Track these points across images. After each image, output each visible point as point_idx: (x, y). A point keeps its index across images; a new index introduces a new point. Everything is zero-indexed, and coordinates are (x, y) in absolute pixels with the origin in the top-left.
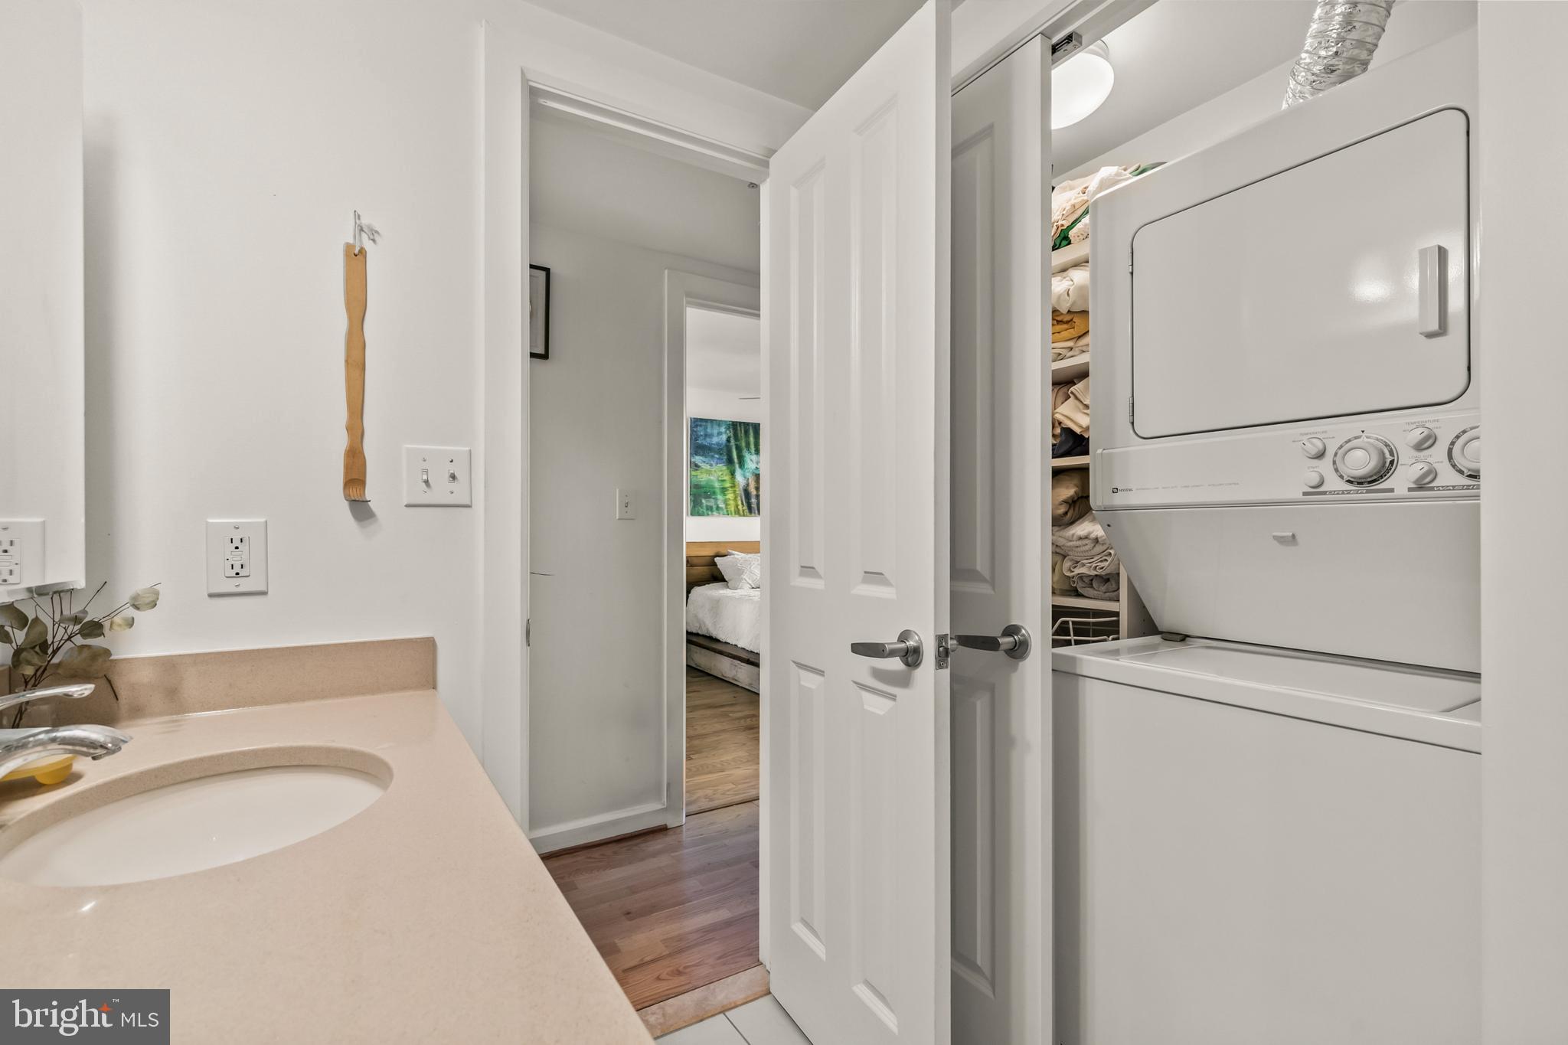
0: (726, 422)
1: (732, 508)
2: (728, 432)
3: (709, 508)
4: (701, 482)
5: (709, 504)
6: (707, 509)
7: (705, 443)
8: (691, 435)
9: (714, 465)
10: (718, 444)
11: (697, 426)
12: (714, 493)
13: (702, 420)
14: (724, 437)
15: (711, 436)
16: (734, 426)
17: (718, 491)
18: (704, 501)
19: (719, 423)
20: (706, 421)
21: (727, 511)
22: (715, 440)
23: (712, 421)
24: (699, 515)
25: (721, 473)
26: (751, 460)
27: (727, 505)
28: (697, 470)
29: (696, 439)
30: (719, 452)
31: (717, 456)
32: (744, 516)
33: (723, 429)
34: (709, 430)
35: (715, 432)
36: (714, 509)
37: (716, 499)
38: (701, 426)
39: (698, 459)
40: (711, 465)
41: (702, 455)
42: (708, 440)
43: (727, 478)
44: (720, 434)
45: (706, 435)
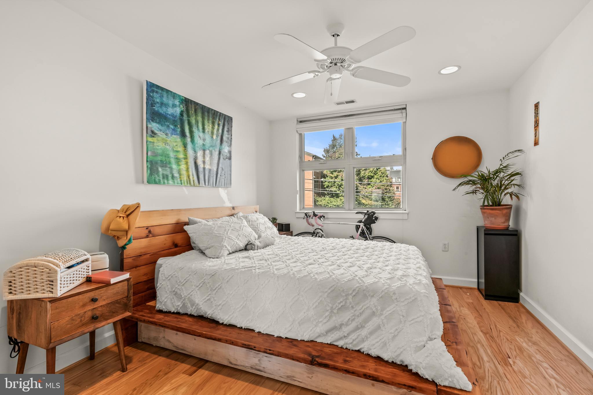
0: (179, 96)
1: (185, 178)
2: (181, 106)
3: (165, 177)
4: (157, 149)
5: (165, 173)
6: (163, 178)
7: (161, 111)
8: (147, 99)
9: (169, 135)
10: (172, 115)
11: (153, 91)
12: (170, 163)
13: (158, 87)
14: (178, 110)
15: (166, 105)
16: (187, 102)
17: (173, 161)
18: (160, 169)
19: (174, 95)
20: (162, 89)
21: (181, 180)
22: (170, 111)
23: (168, 91)
24: (156, 183)
25: (175, 144)
26: (199, 137)
27: (180, 175)
28: (153, 137)
29: (152, 105)
30: (174, 123)
31: (172, 127)
32: (194, 186)
33: (177, 102)
34: (165, 100)
35: (171, 103)
36: (170, 178)
37: (171, 168)
38: (157, 92)
39: (154, 126)
40: (167, 134)
41: (159, 123)
42: (164, 109)
43: (181, 149)
44: (174, 106)
45: (162, 104)
